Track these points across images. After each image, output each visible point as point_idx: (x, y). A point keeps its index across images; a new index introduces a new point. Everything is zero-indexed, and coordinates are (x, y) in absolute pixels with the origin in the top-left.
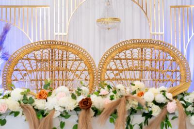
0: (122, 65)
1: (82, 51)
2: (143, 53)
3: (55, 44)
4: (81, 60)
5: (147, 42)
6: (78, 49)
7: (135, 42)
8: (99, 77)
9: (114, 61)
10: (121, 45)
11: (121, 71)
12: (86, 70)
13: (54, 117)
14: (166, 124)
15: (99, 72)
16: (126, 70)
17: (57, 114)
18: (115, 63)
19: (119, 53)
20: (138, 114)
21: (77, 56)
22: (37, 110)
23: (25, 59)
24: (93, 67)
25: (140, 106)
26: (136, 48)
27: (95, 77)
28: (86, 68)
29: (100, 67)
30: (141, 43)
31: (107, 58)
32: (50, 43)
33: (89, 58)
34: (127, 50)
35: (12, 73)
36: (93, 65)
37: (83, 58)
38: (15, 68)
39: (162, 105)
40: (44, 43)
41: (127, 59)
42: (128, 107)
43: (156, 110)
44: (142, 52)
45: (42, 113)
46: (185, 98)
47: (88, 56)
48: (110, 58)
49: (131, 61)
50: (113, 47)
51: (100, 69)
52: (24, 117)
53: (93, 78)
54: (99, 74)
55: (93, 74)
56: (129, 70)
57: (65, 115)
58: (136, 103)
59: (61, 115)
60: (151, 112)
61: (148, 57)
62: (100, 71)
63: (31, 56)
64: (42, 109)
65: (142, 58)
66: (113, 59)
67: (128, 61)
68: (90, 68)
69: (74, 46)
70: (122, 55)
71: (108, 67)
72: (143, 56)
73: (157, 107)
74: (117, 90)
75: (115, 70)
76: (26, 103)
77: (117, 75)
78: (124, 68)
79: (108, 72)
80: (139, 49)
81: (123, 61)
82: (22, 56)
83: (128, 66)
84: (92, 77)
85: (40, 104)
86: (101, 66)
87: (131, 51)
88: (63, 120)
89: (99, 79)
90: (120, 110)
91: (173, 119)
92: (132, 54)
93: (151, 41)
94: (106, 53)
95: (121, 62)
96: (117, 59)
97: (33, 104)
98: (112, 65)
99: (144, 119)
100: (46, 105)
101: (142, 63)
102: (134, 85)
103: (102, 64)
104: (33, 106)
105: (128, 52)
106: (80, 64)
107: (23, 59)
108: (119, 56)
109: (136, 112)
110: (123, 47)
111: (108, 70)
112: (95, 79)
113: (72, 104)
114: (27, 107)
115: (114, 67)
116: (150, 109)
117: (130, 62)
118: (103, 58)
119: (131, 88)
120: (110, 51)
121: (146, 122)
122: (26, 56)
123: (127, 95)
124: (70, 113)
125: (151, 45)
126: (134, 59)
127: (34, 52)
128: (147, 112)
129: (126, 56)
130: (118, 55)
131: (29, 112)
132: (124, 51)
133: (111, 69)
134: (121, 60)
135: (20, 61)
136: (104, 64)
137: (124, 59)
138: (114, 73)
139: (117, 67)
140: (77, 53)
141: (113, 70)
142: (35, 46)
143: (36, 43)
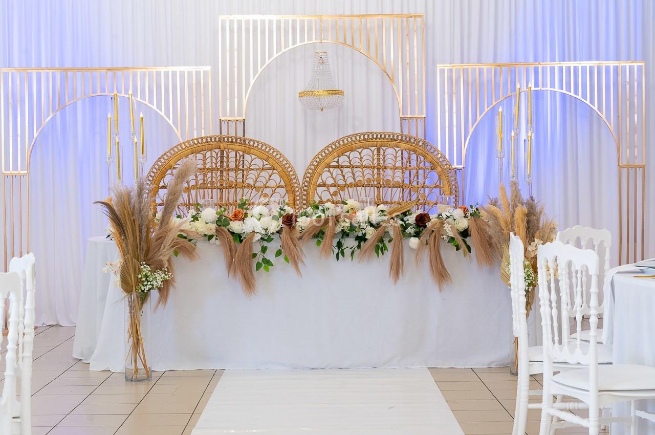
0: (344, 176)
1: (274, 154)
2: (381, 157)
3: (228, 141)
4: (273, 168)
5: (387, 137)
6: (267, 150)
7: (366, 137)
8: (304, 197)
9: (329, 171)
10: (341, 143)
11: (343, 188)
12: (282, 187)
13: (254, 241)
14: (382, 247)
15: (305, 190)
16: (351, 185)
17: (258, 237)
18: (332, 174)
19: (339, 156)
20: (350, 238)
21: (265, 163)
22: (233, 233)
24: (295, 181)
25: (352, 228)
26: (368, 147)
27: (298, 198)
28: (282, 183)
29: (306, 182)
30: (376, 139)
31: (317, 165)
32: (220, 141)
33: (287, 166)
34: (352, 151)
35: (157, 192)
36: (293, 177)
37: (276, 166)
38: (162, 184)
39: (376, 226)
40: (209, 140)
41: (353, 167)
42: (338, 229)
43: (371, 233)
44: (378, 155)
45: (238, 237)
46: (405, 219)
47: (284, 162)
48: (323, 165)
49: (360, 170)
50: (328, 146)
51: (306, 184)
52: (218, 242)
53: (295, 200)
54: (305, 193)
55: (294, 192)
56: (357, 186)
57: (267, 238)
58: (348, 224)
59: (262, 239)
60: (365, 234)
61: (389, 162)
62: (306, 188)
64: (239, 232)
65: (379, 164)
66: (329, 166)
67: (355, 170)
68: (289, 184)
69: (260, 145)
70: (343, 160)
71: (320, 181)
72: (381, 162)
73: (372, 229)
74: (325, 209)
75: (331, 186)
76: (220, 226)
77: (335, 194)
78: (348, 183)
79: (320, 190)
80: (373, 149)
81: (345, 170)
82: (172, 163)
83: (354, 179)
84: (292, 198)
85: (236, 226)
86: (308, 179)
87: (360, 153)
88: (265, 244)
89: (305, 202)
90: (328, 232)
91: (390, 241)
92: (361, 158)
93: (393, 136)
94: (317, 156)
95: (342, 172)
96: (334, 167)
97: (228, 227)
98: (326, 177)
99: (357, 243)
100: (243, 228)
101: (379, 174)
102: (346, 204)
103: (309, 175)
104: (228, 230)
105: (354, 155)
106: (270, 176)
108: (337, 162)
109: (348, 235)
110: (345, 146)
111: (320, 186)
112: (298, 202)
113: (274, 226)
114: (222, 230)
115: (330, 181)
116: (364, 231)
117: (358, 173)
118: (310, 165)
119: (342, 208)
120: (324, 154)
121: (359, 246)
123: (338, 214)
124: (272, 237)
125: (394, 143)
126: (365, 167)
128: (360, 235)
129: (350, 161)
130: (336, 160)
131: (224, 234)
132: (347, 154)
133: (324, 185)
134: (342, 169)
135: (169, 171)
136: (312, 177)
137: (347, 167)
138: (329, 192)
139: (335, 181)
140: (265, 157)
141: (328, 187)
142: (194, 146)
143: (195, 141)
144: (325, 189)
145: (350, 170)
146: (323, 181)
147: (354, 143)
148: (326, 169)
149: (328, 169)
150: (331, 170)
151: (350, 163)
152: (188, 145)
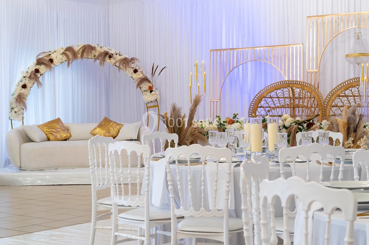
0: (349, 101)
3: (293, 83)
6: (312, 87)
9: (339, 99)
10: (347, 83)
18: (341, 100)
19: (345, 90)
23: (269, 97)
31: (332, 95)
32: (289, 83)
33: (320, 96)
34: (353, 87)
35: (257, 109)
36: (322, 102)
37: (315, 96)
38: (259, 105)
40: (284, 83)
47: (319, 94)
48: (335, 95)
49: (359, 97)
50: (339, 85)
63: (273, 94)
68: (321, 106)
69: (308, 85)
70: (347, 92)
75: (341, 106)
79: (333, 109)
82: (265, 95)
83: (355, 102)
87: (358, 89)
92: (359, 91)
94: (332, 91)
95: (348, 99)
96: (343, 96)
98: (338, 102)
103: (327, 101)
105: (354, 89)
107: (266, 97)
108: (345, 93)
110: (349, 85)
111: (333, 106)
115: (340, 104)
122: (269, 94)
127: (275, 91)
130: (343, 92)
132: (350, 89)
133: (336, 106)
134: (348, 97)
135: (264, 99)
136: (329, 102)
137: (351, 96)
138: (340, 110)
139: (343, 104)
140: (311, 91)
141: (339, 107)
142: (277, 86)
143: (277, 83)
144: (338, 108)
145: (352, 98)
146: (335, 104)
147: (354, 83)
148: (337, 97)
149: (338, 97)
150: (341, 98)
151: (353, 94)
152: (273, 86)
